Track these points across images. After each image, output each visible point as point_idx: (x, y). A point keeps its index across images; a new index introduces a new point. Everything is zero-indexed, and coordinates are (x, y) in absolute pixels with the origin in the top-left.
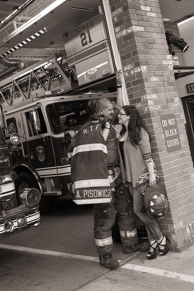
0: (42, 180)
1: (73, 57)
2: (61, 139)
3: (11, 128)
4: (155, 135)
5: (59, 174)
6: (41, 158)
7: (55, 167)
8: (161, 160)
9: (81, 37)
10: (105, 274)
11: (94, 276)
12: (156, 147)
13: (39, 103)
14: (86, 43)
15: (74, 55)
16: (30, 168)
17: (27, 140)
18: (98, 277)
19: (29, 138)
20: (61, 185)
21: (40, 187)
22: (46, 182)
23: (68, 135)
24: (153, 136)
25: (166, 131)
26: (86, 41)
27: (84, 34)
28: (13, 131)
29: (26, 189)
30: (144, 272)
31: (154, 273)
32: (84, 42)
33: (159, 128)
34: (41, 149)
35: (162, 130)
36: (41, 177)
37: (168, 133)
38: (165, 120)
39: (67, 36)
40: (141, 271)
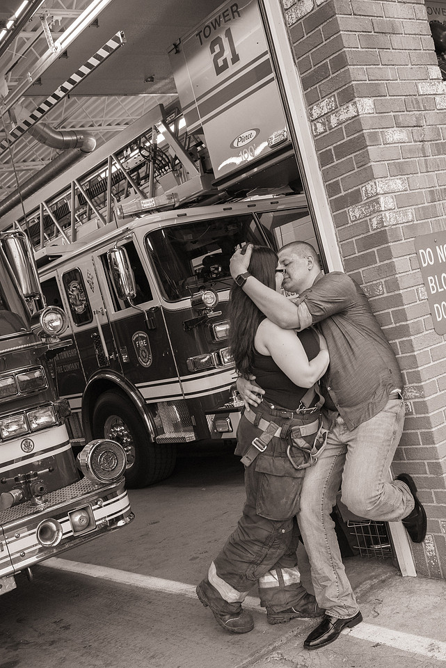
0: (152, 408)
1: (196, 105)
2: (183, 312)
3: (75, 293)
4: (401, 292)
5: (186, 395)
6: (144, 360)
7: (177, 379)
8: (417, 357)
9: (213, 51)
12: (403, 323)
13: (128, 230)
14: (225, 66)
15: (198, 100)
16: (123, 384)
17: (112, 319)
19: (115, 316)
20: (193, 418)
21: (149, 424)
22: (161, 411)
23: (198, 304)
24: (396, 292)
25: (432, 278)
26: (225, 61)
27: (218, 41)
28: (80, 300)
29: (119, 430)
31: (404, 647)
32: (220, 63)
33: (411, 272)
34: (143, 338)
35: (419, 275)
36: (148, 402)
37: (435, 283)
38: (428, 249)
39: (178, 52)
40: (370, 639)
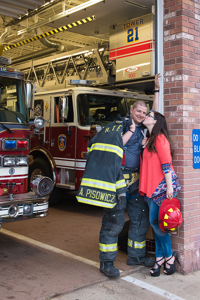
0: (58, 170)
1: (116, 50)
2: (86, 131)
3: (38, 110)
4: (183, 148)
5: (76, 168)
6: (61, 147)
7: (74, 160)
8: (184, 175)
9: (128, 33)
10: (103, 281)
11: (91, 282)
12: (182, 161)
13: (71, 90)
14: (132, 40)
15: (117, 49)
16: (47, 155)
17: (51, 126)
18: (95, 284)
19: (53, 124)
20: (76, 179)
21: (55, 177)
22: (62, 172)
23: (93, 129)
24: (182, 148)
25: (196, 146)
26: (132, 38)
27: (131, 30)
28: (39, 114)
29: (39, 176)
30: (144, 289)
31: (154, 291)
32: (130, 38)
33: (189, 142)
34: (63, 138)
35: (192, 144)
36: (57, 167)
37: (197, 149)
38: (197, 135)
39: (114, 28)
40: (141, 286)
